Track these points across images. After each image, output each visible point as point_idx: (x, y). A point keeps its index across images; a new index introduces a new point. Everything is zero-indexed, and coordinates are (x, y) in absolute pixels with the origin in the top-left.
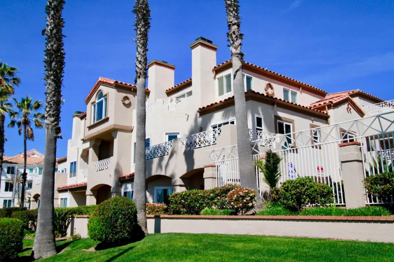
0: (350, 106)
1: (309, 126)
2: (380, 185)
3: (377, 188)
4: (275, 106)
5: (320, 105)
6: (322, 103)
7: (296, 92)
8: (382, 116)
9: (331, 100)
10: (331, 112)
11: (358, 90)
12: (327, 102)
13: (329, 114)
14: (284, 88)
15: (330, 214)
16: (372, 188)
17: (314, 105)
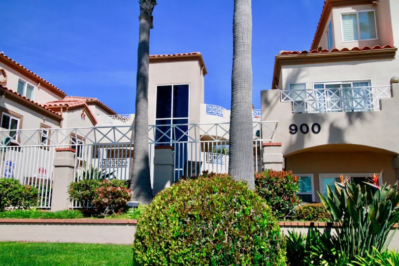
0: (85, 113)
1: (39, 125)
2: (81, 191)
3: (78, 193)
4: (4, 96)
5: (55, 105)
6: (58, 104)
7: (33, 87)
8: (98, 129)
9: (68, 103)
10: (65, 115)
11: (96, 99)
12: (63, 104)
13: (63, 117)
14: (19, 79)
15: (28, 217)
16: (74, 193)
17: (50, 104)
